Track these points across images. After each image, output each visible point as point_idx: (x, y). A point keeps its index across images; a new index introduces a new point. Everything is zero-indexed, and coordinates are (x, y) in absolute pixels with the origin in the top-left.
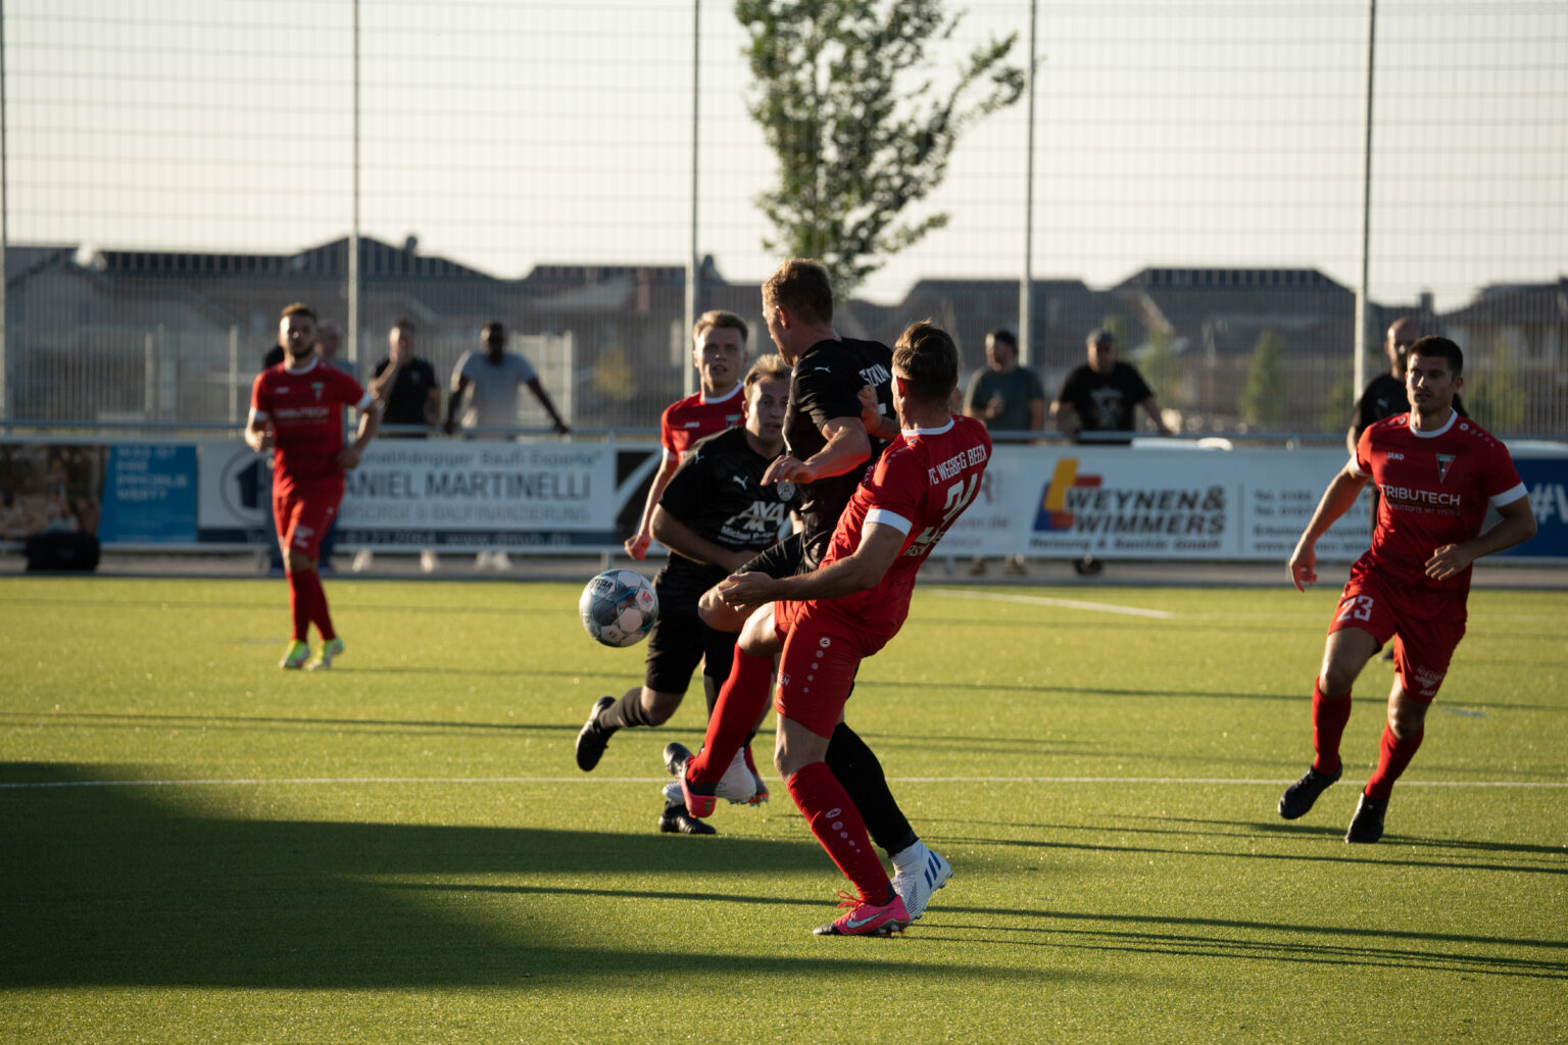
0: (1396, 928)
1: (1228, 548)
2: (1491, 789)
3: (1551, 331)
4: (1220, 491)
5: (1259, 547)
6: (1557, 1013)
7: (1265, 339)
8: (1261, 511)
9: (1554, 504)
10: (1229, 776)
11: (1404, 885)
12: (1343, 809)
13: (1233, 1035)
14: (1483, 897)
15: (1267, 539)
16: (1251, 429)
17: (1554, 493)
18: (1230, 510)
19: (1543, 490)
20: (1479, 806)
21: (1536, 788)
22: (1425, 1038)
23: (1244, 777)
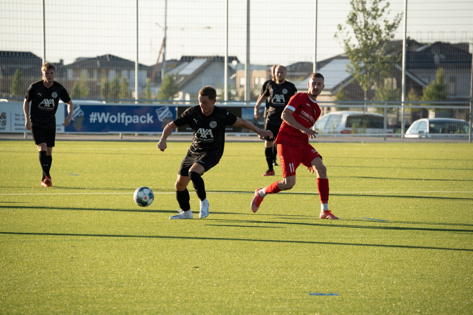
0: (53, 233)
1: (7, 130)
2: (80, 195)
3: (95, 71)
4: (5, 114)
5: (16, 129)
6: (96, 254)
7: (17, 71)
8: (16, 119)
9: (97, 117)
10: (8, 193)
11: (56, 221)
12: (40, 201)
13: (7, 264)
14: (77, 224)
15: (18, 127)
16: (13, 96)
17: (97, 114)
18: (8, 119)
19: (94, 114)
20: (77, 199)
21: (92, 194)
22: (61, 263)
23: (12, 193)
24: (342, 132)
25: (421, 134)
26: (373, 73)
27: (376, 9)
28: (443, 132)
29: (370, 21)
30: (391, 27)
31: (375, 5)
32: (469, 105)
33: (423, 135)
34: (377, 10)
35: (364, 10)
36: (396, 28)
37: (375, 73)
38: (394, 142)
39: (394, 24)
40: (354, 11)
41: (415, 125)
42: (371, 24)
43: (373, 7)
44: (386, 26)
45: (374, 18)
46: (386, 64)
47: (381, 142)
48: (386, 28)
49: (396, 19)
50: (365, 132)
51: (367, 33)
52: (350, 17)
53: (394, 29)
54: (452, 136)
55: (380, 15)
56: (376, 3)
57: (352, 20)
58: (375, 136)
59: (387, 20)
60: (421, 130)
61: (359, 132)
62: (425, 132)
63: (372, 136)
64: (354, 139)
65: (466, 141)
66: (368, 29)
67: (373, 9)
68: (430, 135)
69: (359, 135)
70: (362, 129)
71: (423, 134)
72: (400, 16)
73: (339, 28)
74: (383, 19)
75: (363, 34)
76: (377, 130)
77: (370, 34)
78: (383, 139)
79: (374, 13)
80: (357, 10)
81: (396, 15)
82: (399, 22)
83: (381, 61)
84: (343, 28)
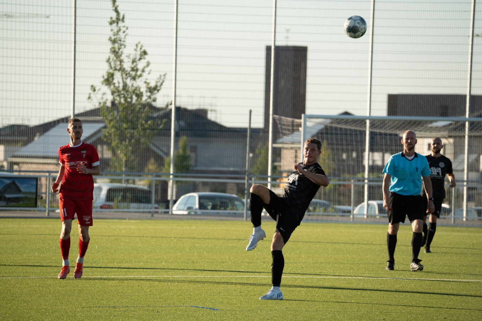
24: (102, 207)
25: (190, 210)
26: (133, 141)
27: (135, 68)
28: (214, 208)
29: (129, 82)
30: (153, 90)
31: (135, 64)
32: (244, 179)
33: (192, 212)
34: (137, 70)
35: (122, 70)
36: (158, 90)
37: (135, 141)
38: (163, 219)
39: (156, 86)
40: (111, 71)
41: (183, 199)
42: (130, 85)
43: (133, 66)
44: (148, 88)
45: (134, 78)
46: (148, 131)
47: (147, 219)
48: (148, 90)
49: (158, 80)
50: (128, 207)
51: (126, 96)
52: (106, 77)
53: (156, 92)
54: (224, 213)
55: (140, 76)
56: (135, 61)
57: (109, 80)
58: (139, 212)
59: (148, 81)
60: (190, 205)
61: (122, 207)
62: (194, 208)
63: (136, 212)
64: (117, 215)
65: (241, 219)
66: (127, 91)
67: (133, 69)
68: (199, 212)
69: (122, 210)
70: (125, 204)
71: (192, 210)
72: (162, 77)
73: (93, 90)
74: (144, 80)
75: (122, 96)
76: (142, 205)
77: (129, 96)
78: (150, 215)
79: (133, 73)
80: (113, 69)
81: (159, 76)
82: (161, 84)
83: (142, 127)
84: (97, 89)
